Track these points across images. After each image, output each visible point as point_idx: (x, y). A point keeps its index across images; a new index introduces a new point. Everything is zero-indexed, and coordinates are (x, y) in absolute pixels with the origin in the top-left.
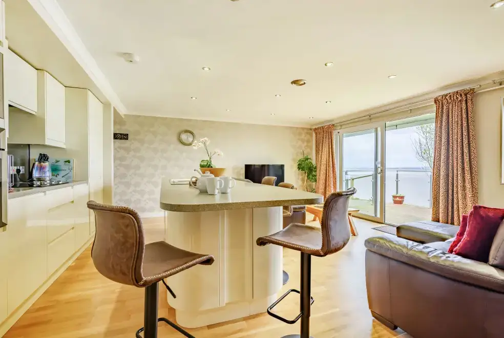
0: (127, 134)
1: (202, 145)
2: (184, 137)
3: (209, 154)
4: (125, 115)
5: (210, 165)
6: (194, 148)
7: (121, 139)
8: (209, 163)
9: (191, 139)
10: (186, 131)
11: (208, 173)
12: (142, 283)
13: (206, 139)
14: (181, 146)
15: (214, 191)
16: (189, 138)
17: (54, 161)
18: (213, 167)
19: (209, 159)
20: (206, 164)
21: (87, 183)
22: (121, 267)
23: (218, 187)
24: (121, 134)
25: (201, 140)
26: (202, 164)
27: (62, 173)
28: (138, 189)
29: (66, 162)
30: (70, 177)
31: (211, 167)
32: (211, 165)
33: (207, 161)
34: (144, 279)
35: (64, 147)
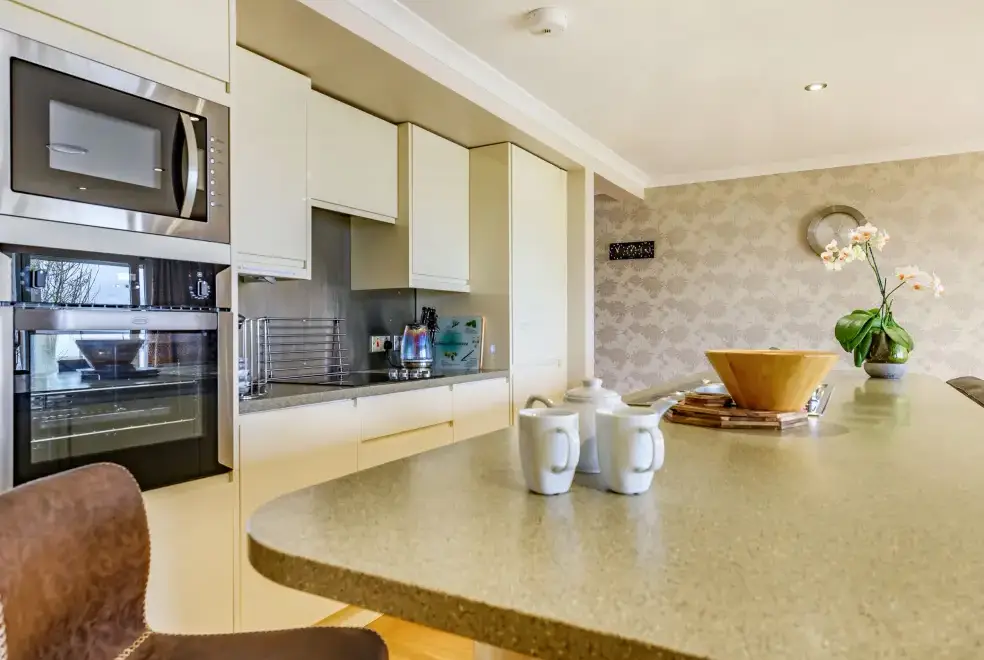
0: (652, 243)
1: (858, 254)
4: (647, 191)
5: (882, 328)
7: (637, 257)
10: (826, 213)
17: (450, 324)
21: (508, 377)
24: (637, 244)
27: (463, 351)
29: (469, 324)
30: (473, 362)
33: (873, 310)
35: (466, 289)
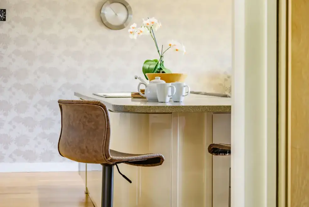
0: (4, 11)
1: (145, 32)
2: (109, 12)
3: (160, 49)
5: (161, 69)
6: (131, 36)
8: (159, 67)
9: (122, 16)
11: (158, 80)
12: (110, 159)
13: (153, 20)
14: (104, 31)
15: (165, 98)
16: (119, 15)
18: (167, 72)
19: (158, 58)
20: (153, 67)
22: (93, 147)
23: (170, 94)
25: (145, 22)
26: (147, 66)
28: (23, 116)
31: (163, 72)
32: (164, 70)
33: (156, 61)
34: (111, 156)
